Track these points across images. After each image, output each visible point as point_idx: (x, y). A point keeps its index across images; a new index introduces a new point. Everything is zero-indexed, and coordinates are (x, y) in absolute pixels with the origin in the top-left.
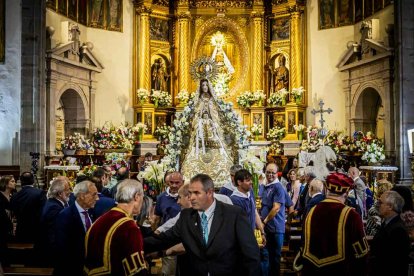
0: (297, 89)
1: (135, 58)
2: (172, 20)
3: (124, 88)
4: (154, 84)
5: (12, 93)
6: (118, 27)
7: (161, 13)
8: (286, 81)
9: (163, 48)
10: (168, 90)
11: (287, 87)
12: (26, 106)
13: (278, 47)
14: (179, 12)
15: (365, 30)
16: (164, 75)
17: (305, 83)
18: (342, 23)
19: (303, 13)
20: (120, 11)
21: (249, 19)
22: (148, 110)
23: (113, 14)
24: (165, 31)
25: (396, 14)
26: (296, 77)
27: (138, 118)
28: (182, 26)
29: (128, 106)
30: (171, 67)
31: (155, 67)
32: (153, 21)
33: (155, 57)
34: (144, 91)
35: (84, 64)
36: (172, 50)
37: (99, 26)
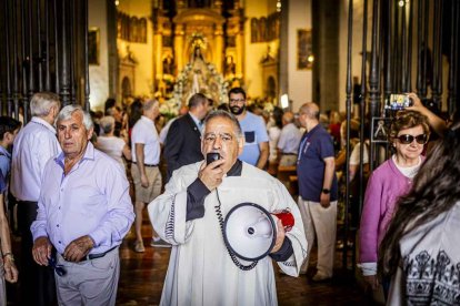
0: (239, 75)
1: (154, 57)
2: (173, 36)
3: (149, 74)
4: (165, 71)
5: (104, 79)
6: (145, 41)
7: (167, 32)
8: (234, 70)
9: (168, 52)
10: (171, 74)
11: (234, 73)
12: (111, 86)
13: (230, 52)
14: (177, 32)
15: (269, 48)
16: (170, 67)
17: (243, 71)
18: (261, 41)
19: (242, 35)
20: (146, 32)
21: (214, 36)
22: (162, 85)
23: (143, 35)
24: (169, 42)
25: (280, 43)
26: (239, 68)
27: (156, 89)
28: (178, 41)
29: (151, 83)
30: (173, 61)
31: (165, 62)
32: (164, 37)
33: (165, 57)
34: (160, 76)
35: (131, 63)
36: (174, 52)
37: (136, 41)
